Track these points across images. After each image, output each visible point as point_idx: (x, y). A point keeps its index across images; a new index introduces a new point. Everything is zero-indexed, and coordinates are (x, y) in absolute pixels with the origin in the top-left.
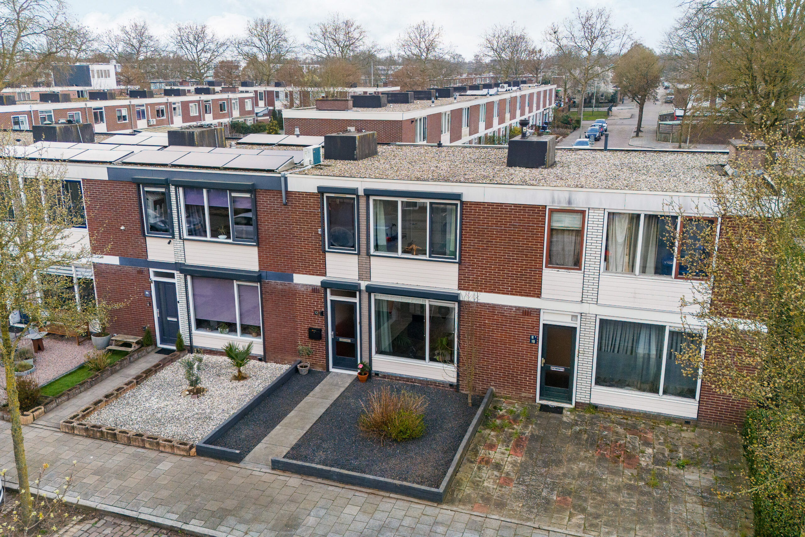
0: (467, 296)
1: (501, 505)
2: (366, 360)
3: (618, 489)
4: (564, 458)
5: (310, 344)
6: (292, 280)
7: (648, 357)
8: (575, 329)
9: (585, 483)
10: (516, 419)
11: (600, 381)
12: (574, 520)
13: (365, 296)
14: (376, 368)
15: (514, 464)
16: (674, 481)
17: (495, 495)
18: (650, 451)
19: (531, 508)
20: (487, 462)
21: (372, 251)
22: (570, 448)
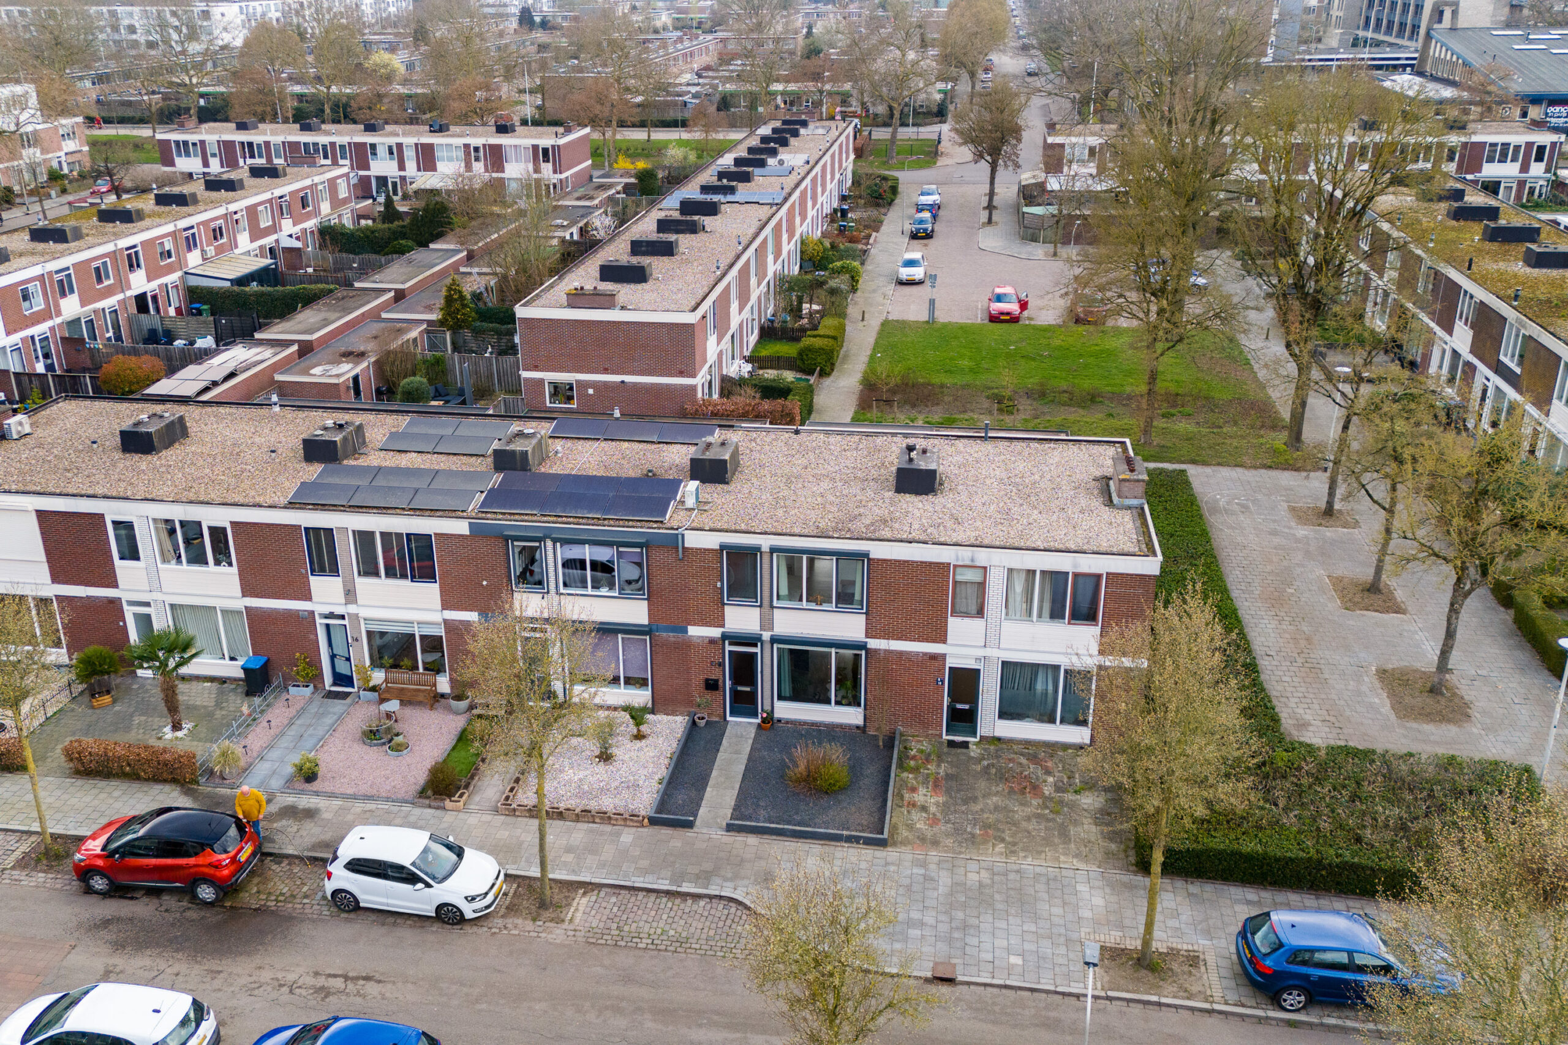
0: (873, 644)
1: (935, 843)
2: (767, 707)
3: (1028, 819)
4: (979, 794)
5: (709, 696)
6: (686, 632)
7: (1045, 693)
8: (978, 671)
9: (1001, 816)
10: (928, 760)
11: (1003, 715)
12: (997, 849)
13: (767, 647)
14: (777, 715)
15: (937, 804)
16: (1072, 806)
17: (929, 834)
18: (1051, 779)
19: (960, 843)
20: (914, 805)
21: (775, 604)
22: (982, 784)
